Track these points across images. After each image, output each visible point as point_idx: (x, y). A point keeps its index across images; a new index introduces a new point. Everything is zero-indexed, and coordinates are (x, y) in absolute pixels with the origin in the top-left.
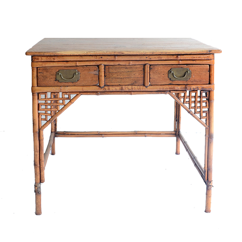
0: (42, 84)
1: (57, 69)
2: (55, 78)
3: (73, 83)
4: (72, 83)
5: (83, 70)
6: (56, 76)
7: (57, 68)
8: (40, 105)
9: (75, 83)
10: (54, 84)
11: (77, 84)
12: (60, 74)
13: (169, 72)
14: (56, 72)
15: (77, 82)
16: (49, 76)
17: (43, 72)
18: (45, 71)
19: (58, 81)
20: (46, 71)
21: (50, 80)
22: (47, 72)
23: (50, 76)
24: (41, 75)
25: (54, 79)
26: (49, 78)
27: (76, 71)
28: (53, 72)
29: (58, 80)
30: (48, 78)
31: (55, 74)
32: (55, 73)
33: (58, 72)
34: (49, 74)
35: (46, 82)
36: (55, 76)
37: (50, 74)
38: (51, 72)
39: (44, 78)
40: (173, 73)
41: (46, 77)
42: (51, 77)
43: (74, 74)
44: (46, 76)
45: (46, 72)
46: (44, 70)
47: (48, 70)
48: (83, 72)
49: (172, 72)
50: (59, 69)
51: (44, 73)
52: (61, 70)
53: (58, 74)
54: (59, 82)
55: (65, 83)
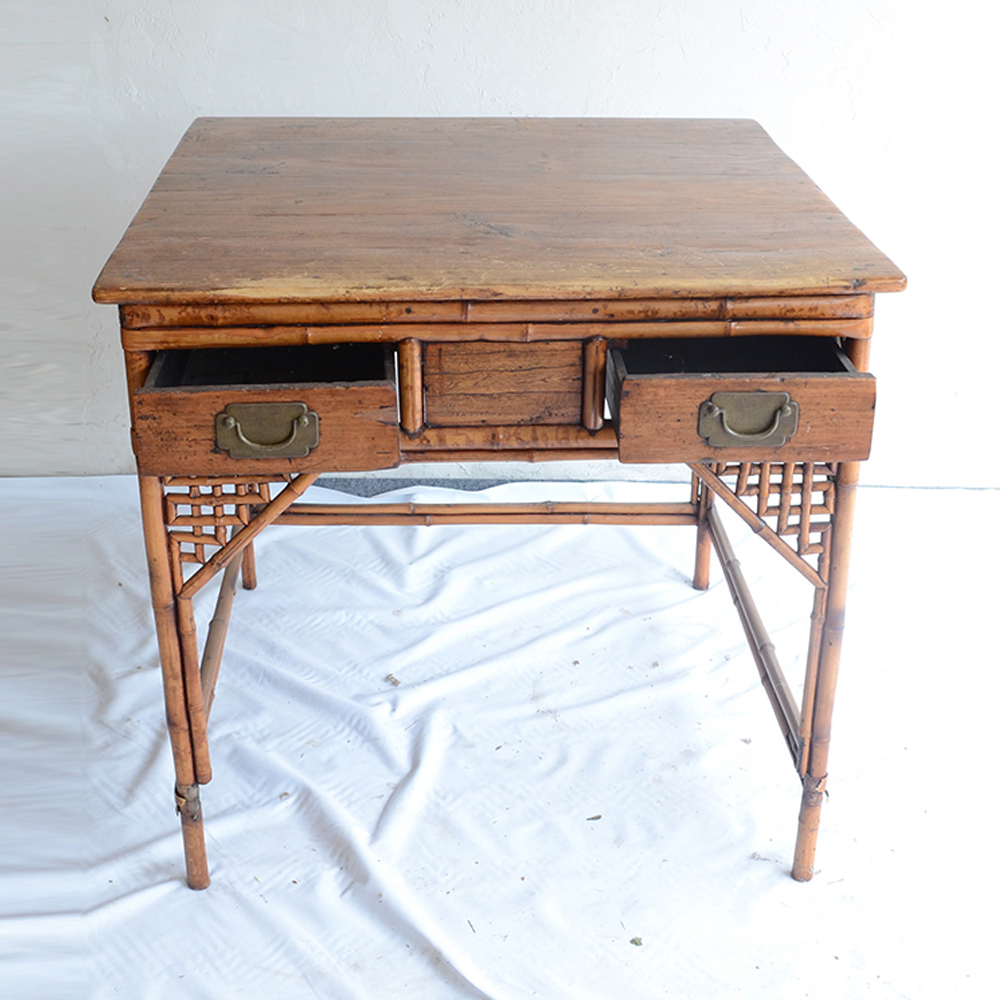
0: (155, 466)
1: (220, 401)
2: (210, 440)
3: (290, 460)
4: (287, 461)
5: (330, 403)
6: (216, 433)
7: (218, 397)
8: (169, 503)
9: (299, 461)
10: (210, 467)
11: (307, 464)
12: (232, 421)
13: (705, 408)
14: (214, 413)
15: (309, 458)
16: (185, 430)
17: (156, 415)
18: (167, 408)
19: (225, 455)
20: (168, 411)
21: (192, 449)
22: (174, 414)
23: (189, 430)
24: (149, 427)
25: (209, 445)
26: (185, 442)
27: (302, 407)
28: (204, 412)
29: (224, 450)
30: (181, 443)
31: (213, 423)
32: (211, 418)
33: (224, 415)
34: (185, 424)
35: (177, 457)
36: (211, 430)
37: (189, 424)
38: (193, 416)
39: (162, 440)
40: (721, 415)
41: (173, 435)
42: (195, 434)
43: (292, 422)
44: (174, 430)
45: (171, 414)
46: (159, 408)
47: (177, 405)
48: (331, 415)
49: (717, 411)
50: (227, 402)
51: (160, 417)
52: (234, 403)
53: (224, 422)
54: (231, 458)
55: (258, 460)
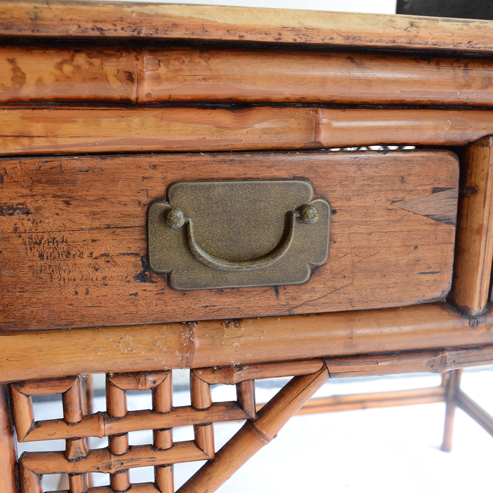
0: (28, 311)
1: (158, 174)
2: (136, 255)
3: (277, 289)
4: (272, 293)
6: (147, 240)
7: (155, 167)
9: (291, 292)
10: (132, 309)
12: (180, 214)
14: (145, 200)
15: (307, 286)
16: (88, 236)
17: (30, 204)
18: (52, 189)
19: (162, 284)
20: (55, 196)
21: (99, 275)
22: (67, 203)
23: (96, 235)
24: (16, 229)
25: (132, 265)
26: (86, 260)
28: (125, 199)
29: (160, 274)
30: (78, 261)
31: (141, 222)
32: (140, 211)
33: (164, 205)
34: (87, 223)
35: (69, 290)
36: (137, 235)
37: (97, 224)
38: (104, 206)
39: (41, 256)
41: (63, 247)
42: (108, 244)
44: (66, 235)
45: (61, 205)
46: (38, 189)
47: (73, 183)
50: (171, 177)
51: (38, 209)
52: (183, 180)
53: (166, 216)
54: (171, 288)
55: (220, 291)
